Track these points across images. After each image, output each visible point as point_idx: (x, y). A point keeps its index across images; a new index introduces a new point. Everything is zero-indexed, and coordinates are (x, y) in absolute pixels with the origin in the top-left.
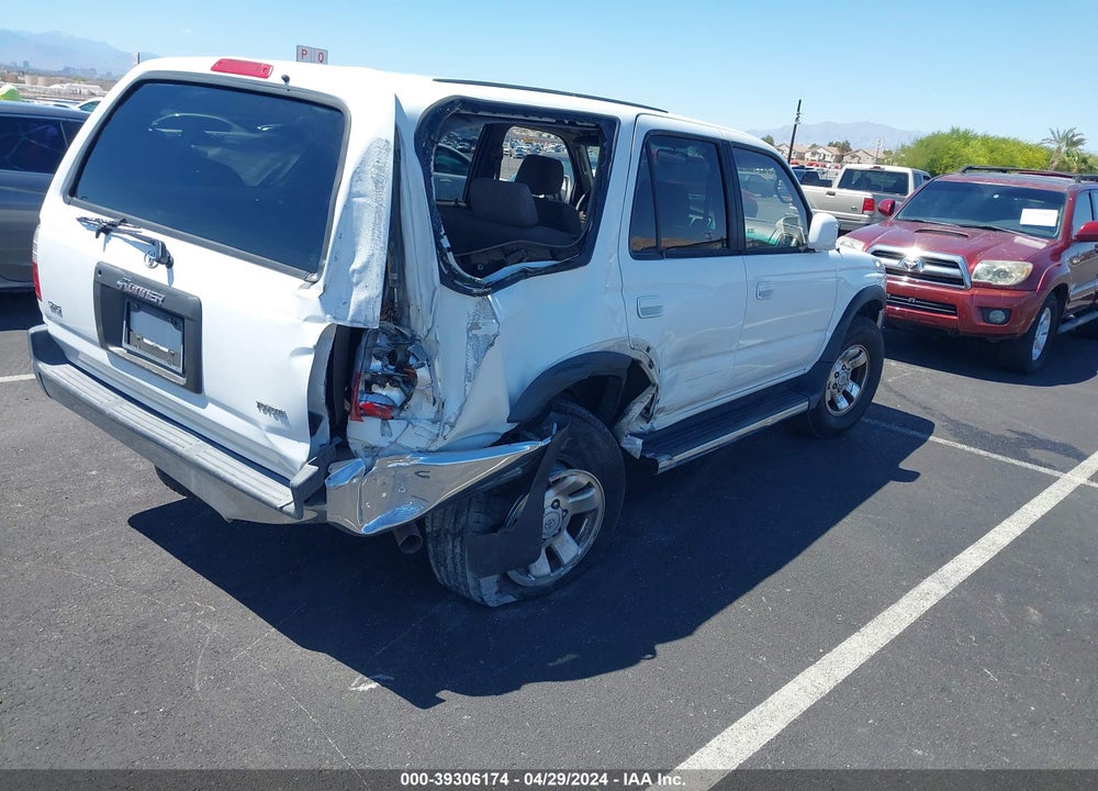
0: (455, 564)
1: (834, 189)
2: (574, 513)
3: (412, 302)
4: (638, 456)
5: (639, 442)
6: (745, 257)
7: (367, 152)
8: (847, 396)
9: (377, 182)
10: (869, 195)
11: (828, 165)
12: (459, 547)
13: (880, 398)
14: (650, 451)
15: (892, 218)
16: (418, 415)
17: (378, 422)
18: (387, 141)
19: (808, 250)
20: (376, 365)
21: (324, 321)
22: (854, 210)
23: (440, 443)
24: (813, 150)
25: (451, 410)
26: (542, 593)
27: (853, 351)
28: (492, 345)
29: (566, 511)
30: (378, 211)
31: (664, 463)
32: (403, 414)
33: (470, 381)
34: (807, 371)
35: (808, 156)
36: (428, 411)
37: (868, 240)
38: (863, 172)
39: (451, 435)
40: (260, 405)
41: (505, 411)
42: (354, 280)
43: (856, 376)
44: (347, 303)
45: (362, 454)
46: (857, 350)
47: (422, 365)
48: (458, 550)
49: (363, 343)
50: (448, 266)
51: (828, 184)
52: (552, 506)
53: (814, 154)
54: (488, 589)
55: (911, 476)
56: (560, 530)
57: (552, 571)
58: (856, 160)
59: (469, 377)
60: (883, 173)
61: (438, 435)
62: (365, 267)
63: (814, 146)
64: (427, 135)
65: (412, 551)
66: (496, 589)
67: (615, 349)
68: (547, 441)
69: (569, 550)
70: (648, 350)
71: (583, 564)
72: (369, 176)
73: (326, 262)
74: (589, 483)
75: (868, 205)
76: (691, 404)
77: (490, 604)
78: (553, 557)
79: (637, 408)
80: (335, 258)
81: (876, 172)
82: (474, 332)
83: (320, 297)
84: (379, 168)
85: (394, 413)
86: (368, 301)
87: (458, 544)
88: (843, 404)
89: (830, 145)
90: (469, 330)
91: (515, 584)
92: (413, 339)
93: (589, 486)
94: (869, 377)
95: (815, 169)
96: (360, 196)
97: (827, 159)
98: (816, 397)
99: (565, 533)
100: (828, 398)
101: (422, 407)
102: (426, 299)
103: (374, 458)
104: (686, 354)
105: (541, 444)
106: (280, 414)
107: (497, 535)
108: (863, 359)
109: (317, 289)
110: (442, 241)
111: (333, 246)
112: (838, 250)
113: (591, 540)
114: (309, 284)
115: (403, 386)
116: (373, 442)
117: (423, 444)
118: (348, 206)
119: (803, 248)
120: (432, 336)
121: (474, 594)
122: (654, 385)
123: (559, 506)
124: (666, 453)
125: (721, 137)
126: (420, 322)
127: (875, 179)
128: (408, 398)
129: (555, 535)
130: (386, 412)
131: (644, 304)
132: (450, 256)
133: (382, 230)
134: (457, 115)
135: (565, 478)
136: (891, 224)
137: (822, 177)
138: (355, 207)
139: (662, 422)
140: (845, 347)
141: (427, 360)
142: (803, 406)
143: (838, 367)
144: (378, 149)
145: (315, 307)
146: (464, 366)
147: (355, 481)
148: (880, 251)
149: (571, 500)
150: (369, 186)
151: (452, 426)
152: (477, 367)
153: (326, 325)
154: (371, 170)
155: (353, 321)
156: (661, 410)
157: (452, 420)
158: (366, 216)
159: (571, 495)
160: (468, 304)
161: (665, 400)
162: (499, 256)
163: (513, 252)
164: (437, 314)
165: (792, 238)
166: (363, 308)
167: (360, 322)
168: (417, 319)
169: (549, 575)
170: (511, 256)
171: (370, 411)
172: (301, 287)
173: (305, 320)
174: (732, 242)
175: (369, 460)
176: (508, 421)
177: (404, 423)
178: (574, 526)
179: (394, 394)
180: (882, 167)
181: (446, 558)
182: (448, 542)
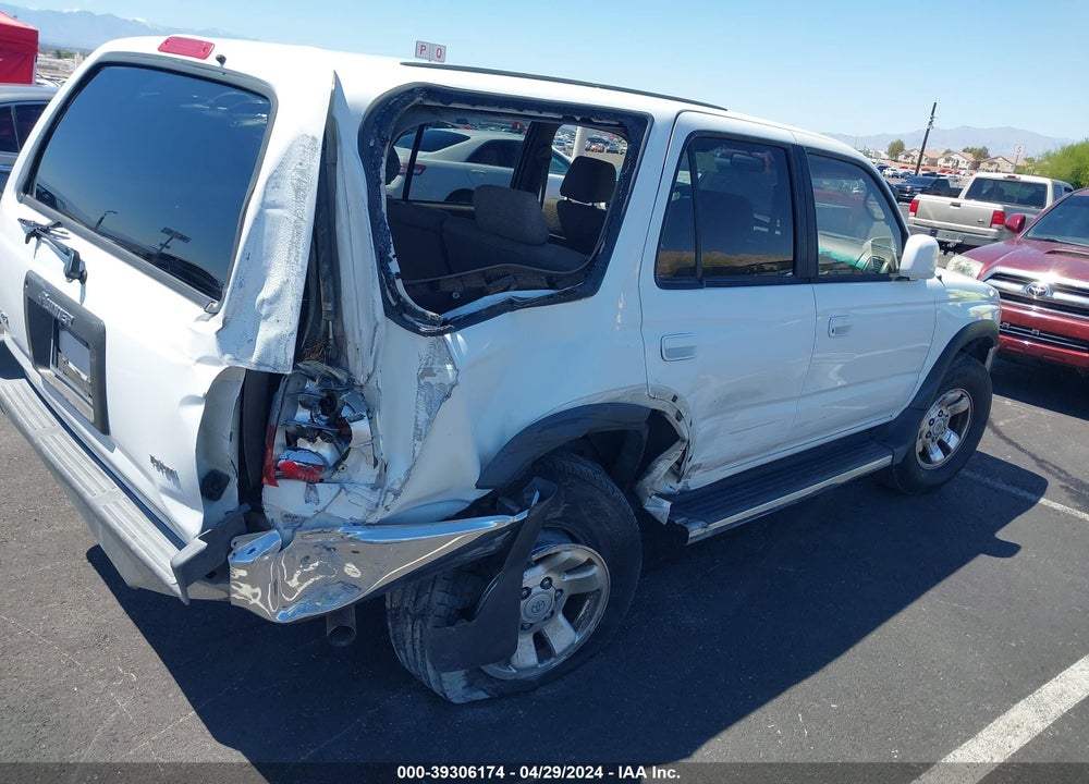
0: (414, 650)
1: (961, 200)
2: (571, 593)
3: (349, 339)
4: (665, 521)
5: (667, 505)
6: (815, 286)
7: (289, 152)
8: (943, 446)
9: (298, 190)
10: (999, 207)
11: (963, 172)
12: (418, 631)
13: (988, 445)
14: (682, 516)
15: (1020, 236)
16: (354, 479)
17: (302, 485)
18: (314, 138)
19: (900, 279)
20: (303, 415)
21: (219, 363)
22: (981, 223)
23: (381, 515)
24: (947, 156)
25: (395, 475)
26: (523, 689)
27: (952, 395)
28: (448, 396)
29: (561, 591)
30: (297, 227)
31: (696, 531)
32: (336, 476)
33: (420, 440)
34: (894, 417)
35: (941, 162)
36: (368, 473)
37: (988, 261)
38: (996, 181)
39: (395, 506)
40: (153, 460)
41: (473, 474)
42: (264, 312)
43: (955, 423)
44: (252, 341)
45: (280, 524)
46: (958, 395)
47: (361, 418)
48: (417, 635)
49: (281, 389)
50: (397, 297)
51: (955, 193)
52: (542, 585)
53: (947, 160)
54: (454, 685)
55: (1009, 550)
56: (552, 613)
57: (540, 660)
58: (993, 167)
59: (419, 435)
60: (1018, 183)
61: (377, 506)
62: (277, 297)
63: (948, 152)
64: (375, 131)
65: (344, 644)
66: (463, 683)
67: (627, 400)
68: (524, 515)
69: (563, 637)
70: (675, 399)
71: (580, 654)
72: (289, 181)
73: (229, 290)
74: (589, 560)
75: (998, 218)
76: (738, 459)
77: (455, 701)
78: (541, 643)
79: (663, 466)
80: (240, 284)
81: (1011, 182)
82: (427, 379)
83: (217, 333)
84: (302, 172)
85: (325, 475)
86: (279, 340)
87: (417, 628)
88: (938, 456)
89: (964, 151)
90: (420, 377)
91: (490, 678)
92: (351, 384)
93: (590, 563)
94: (973, 422)
95: (948, 176)
96: (275, 207)
97: (961, 165)
98: (901, 450)
99: (561, 617)
100: (919, 448)
101: (361, 470)
102: (366, 336)
103: (294, 530)
104: (728, 403)
105: (515, 519)
106: (171, 473)
107: (453, 629)
108: (965, 404)
109: (216, 323)
110: (391, 265)
111: (238, 268)
112: (940, 278)
113: (591, 627)
114: (209, 315)
115: (335, 441)
116: (292, 511)
117: (359, 515)
118: (260, 219)
119: (892, 275)
120: (372, 383)
121: (435, 687)
122: (683, 441)
123: (550, 584)
124: (699, 520)
125: (793, 141)
126: (359, 363)
127: (1008, 191)
128: (344, 457)
129: (545, 619)
130: (312, 475)
131: (669, 344)
132: (399, 283)
133: (301, 250)
134: (420, 107)
135: (556, 553)
136: (1019, 243)
137: (953, 185)
138: (268, 222)
139: (697, 480)
140: (943, 389)
141: (368, 411)
142: (886, 460)
143: (933, 413)
144: (302, 148)
145: (210, 346)
146: (413, 420)
147: (267, 558)
148: (1001, 274)
149: (567, 578)
150: (287, 194)
151: (397, 495)
152: (429, 422)
153: (222, 368)
154: (291, 174)
155: (259, 364)
156: (695, 468)
157: (397, 487)
158: (282, 231)
159: (569, 572)
160: (419, 345)
161: (698, 456)
162: (480, 283)
163: (499, 277)
164: (380, 356)
165: (882, 263)
166: (273, 347)
167: (268, 366)
168: (356, 360)
169: (535, 667)
170: (496, 283)
171: (291, 472)
172: (199, 319)
173: (198, 361)
174: (799, 267)
175: (288, 532)
176: (478, 486)
177: (336, 488)
178: (572, 608)
179: (325, 450)
180: (1017, 176)
181: (404, 643)
182: (407, 624)
